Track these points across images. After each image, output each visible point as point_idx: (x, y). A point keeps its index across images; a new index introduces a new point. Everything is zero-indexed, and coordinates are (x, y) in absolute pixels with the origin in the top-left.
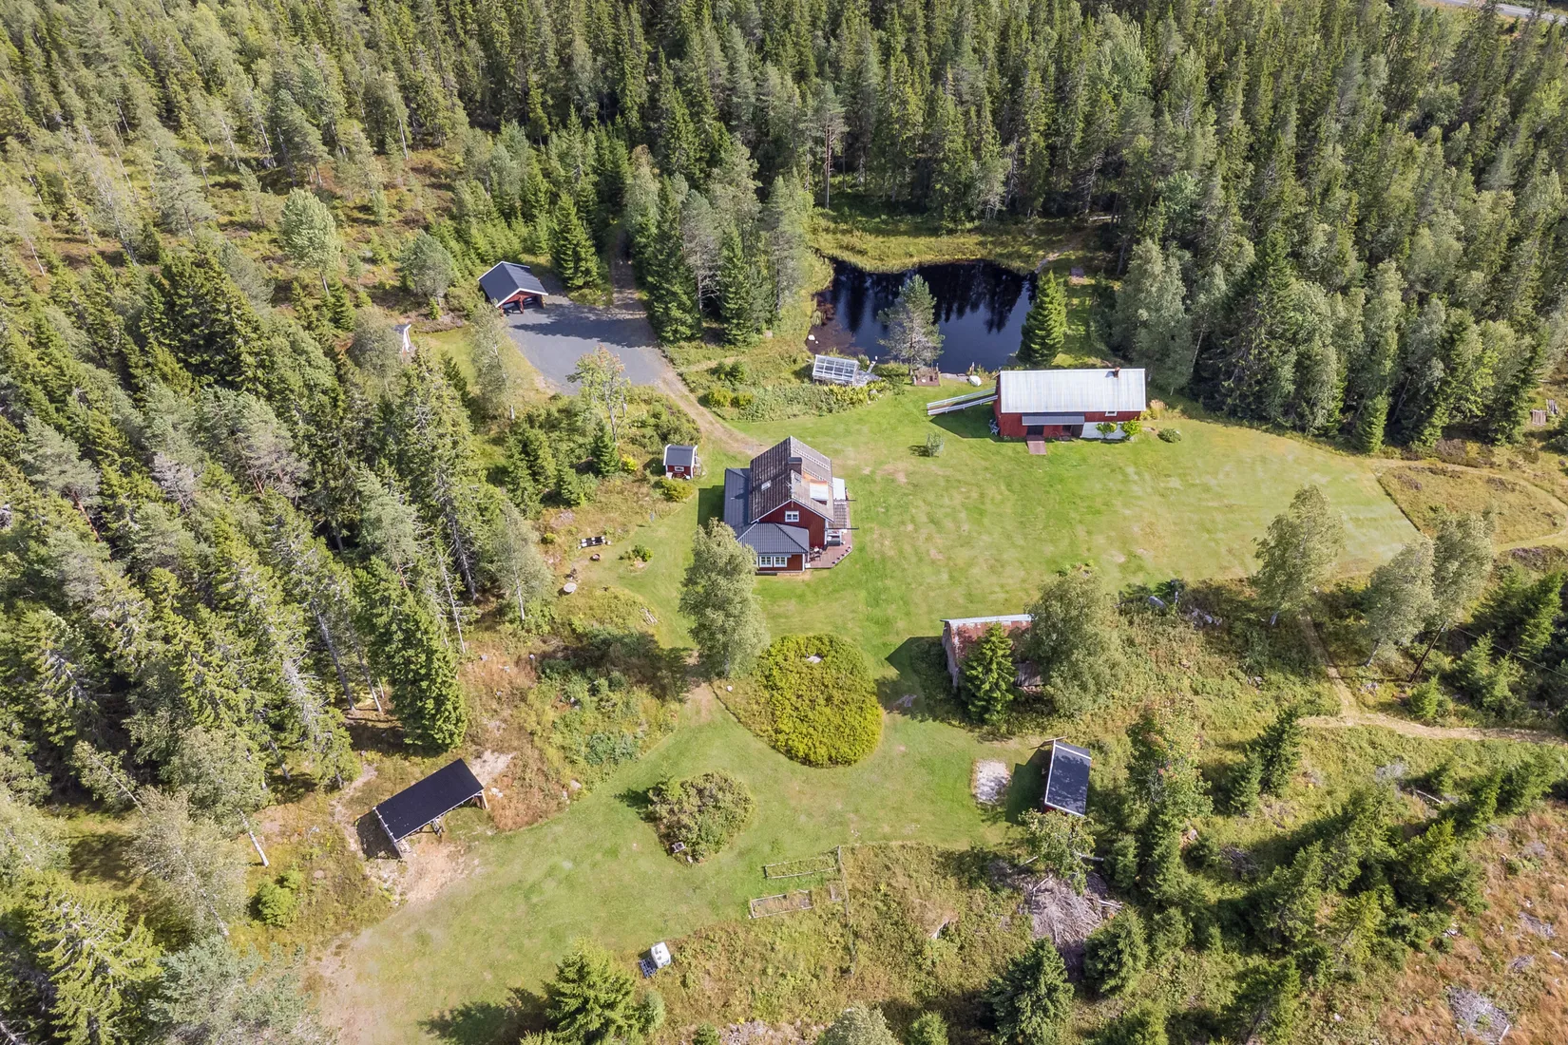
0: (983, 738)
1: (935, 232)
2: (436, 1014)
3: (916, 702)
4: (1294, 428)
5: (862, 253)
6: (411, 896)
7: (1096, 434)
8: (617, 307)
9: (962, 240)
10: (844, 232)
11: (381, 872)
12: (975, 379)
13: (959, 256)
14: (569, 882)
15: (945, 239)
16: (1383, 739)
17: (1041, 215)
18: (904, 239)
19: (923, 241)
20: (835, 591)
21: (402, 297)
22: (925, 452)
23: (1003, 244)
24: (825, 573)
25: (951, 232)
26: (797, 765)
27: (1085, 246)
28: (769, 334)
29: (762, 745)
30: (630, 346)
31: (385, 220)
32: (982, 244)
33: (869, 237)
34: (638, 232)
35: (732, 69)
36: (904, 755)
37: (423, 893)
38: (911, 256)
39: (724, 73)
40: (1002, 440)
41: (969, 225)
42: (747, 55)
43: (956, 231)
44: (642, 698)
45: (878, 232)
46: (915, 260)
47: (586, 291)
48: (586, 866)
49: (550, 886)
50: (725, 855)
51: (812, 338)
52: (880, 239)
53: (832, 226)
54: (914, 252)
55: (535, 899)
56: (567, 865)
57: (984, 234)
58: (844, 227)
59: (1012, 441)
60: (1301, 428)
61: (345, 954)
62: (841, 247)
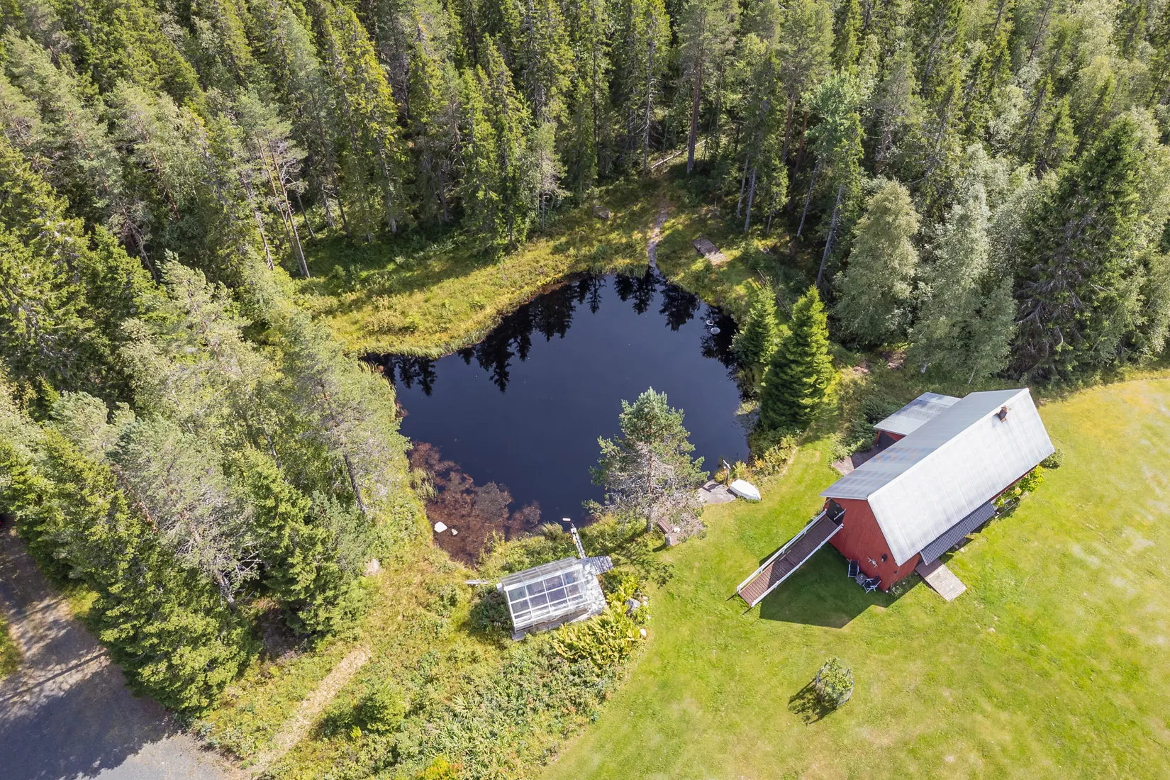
1: (487, 257)
5: (408, 330)
8: (36, 663)
9: (529, 256)
10: (358, 304)
12: (741, 486)
13: (541, 281)
15: (507, 262)
17: (599, 183)
18: (450, 284)
19: (480, 276)
23: (585, 240)
27: (681, 209)
28: (373, 566)
30: (114, 761)
32: (556, 250)
33: (401, 300)
34: (13, 498)
35: (48, 111)
38: (482, 307)
39: (36, 122)
42: (67, 80)
45: (408, 286)
46: (490, 310)
51: (440, 527)
52: (419, 296)
53: (332, 301)
54: (484, 301)
58: (350, 297)
62: (371, 333)
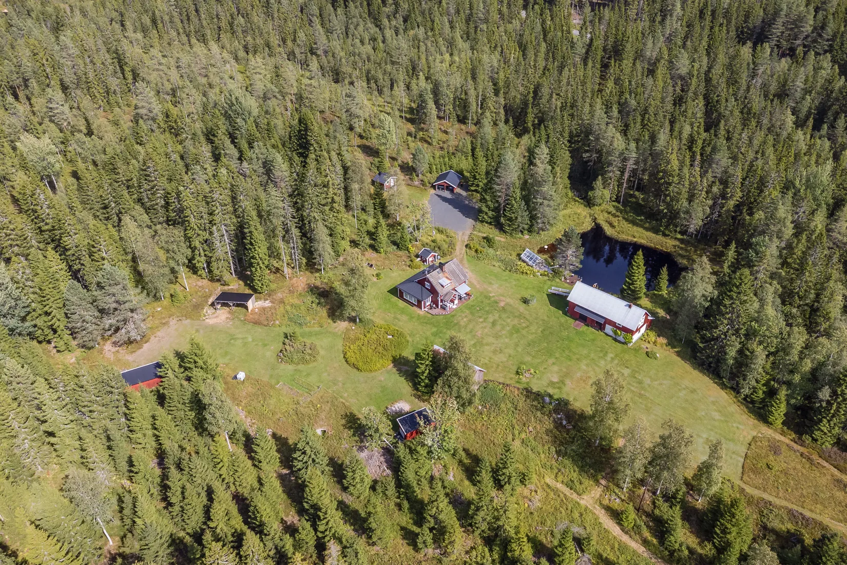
0: (415, 395)
1: (656, 231)
2: (180, 350)
3: (407, 371)
4: (732, 388)
5: (614, 227)
6: (207, 320)
7: (611, 333)
9: (668, 241)
10: (616, 216)
11: (208, 310)
13: (658, 247)
14: (245, 344)
15: (659, 237)
16: (589, 518)
18: (640, 230)
19: (650, 234)
20: (426, 323)
21: (408, 170)
22: (525, 301)
23: (687, 251)
24: (430, 316)
25: (665, 235)
26: (344, 360)
28: (527, 237)
29: (341, 348)
31: (434, 144)
32: (675, 246)
33: (624, 222)
36: (381, 381)
37: (210, 321)
40: (566, 315)
41: (679, 236)
43: (669, 235)
44: (323, 312)
45: (632, 222)
46: (635, 240)
47: (474, 193)
48: (254, 343)
49: (239, 342)
50: (291, 367)
51: (546, 247)
52: (629, 225)
53: (614, 212)
54: (638, 236)
55: (232, 341)
56: (250, 340)
57: (682, 243)
58: (619, 214)
59: (571, 317)
60: (736, 390)
61: (180, 322)
62: (607, 222)
